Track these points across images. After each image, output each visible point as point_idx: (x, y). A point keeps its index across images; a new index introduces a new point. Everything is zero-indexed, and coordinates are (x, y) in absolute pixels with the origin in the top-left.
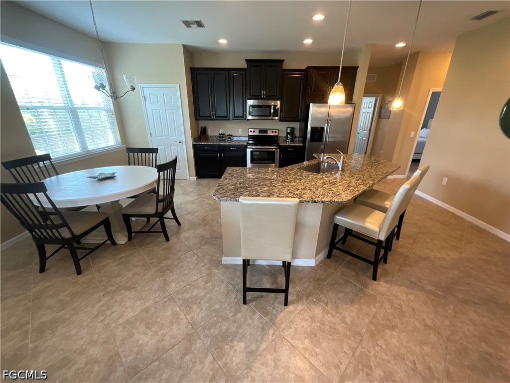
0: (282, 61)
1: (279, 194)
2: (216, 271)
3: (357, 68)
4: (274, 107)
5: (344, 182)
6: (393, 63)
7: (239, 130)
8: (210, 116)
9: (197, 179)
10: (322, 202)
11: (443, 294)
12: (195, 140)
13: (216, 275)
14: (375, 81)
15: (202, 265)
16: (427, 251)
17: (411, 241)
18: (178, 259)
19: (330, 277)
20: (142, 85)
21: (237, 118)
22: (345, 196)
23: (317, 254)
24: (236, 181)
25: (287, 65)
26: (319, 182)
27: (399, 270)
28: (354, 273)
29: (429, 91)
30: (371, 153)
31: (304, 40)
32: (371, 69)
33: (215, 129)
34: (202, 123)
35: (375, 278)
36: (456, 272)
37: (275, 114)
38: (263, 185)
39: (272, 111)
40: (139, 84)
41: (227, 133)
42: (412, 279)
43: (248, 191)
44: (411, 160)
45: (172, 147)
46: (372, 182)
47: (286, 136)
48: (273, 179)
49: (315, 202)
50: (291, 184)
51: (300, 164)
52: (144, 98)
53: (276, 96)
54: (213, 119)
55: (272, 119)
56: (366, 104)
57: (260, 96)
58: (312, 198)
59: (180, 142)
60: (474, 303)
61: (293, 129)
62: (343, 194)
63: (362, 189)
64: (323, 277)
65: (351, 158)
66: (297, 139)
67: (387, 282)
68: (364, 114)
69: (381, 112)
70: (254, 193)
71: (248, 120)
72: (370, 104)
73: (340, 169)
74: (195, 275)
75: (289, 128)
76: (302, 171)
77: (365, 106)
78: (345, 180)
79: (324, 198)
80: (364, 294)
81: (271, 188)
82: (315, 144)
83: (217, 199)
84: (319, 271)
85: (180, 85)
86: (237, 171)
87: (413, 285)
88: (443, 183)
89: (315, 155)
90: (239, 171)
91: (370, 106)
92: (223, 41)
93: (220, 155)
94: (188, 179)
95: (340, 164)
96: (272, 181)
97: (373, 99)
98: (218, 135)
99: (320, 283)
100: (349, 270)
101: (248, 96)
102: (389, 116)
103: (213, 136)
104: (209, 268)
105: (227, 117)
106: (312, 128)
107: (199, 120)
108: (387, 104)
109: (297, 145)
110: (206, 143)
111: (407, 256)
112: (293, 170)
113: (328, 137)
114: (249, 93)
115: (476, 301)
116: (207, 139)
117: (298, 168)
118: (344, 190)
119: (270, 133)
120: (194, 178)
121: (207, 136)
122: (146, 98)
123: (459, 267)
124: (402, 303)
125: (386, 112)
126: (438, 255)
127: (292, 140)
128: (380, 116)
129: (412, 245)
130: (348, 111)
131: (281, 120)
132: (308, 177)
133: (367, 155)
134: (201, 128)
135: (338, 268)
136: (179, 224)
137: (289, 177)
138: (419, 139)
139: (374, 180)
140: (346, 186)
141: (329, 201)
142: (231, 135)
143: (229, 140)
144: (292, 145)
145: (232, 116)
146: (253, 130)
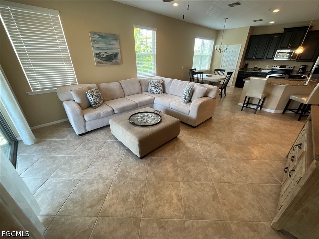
4: (294, 53)
7: (267, 66)
8: (252, 58)
9: (235, 87)
12: (240, 69)
21: (267, 59)
33: (253, 65)
39: (292, 55)
41: (259, 67)
47: (299, 70)
54: (254, 60)
57: (287, 47)
59: (233, 70)
61: (305, 66)
71: (274, 60)
75: (302, 65)
85: (242, 45)
94: (231, 86)
103: (250, 68)
105: (261, 59)
107: (246, 60)
110: (245, 71)
114: (280, 46)
119: (287, 68)
120: (234, 87)
121: (247, 68)
127: (302, 73)
131: (297, 61)
134: (246, 64)
142: (261, 68)
143: (258, 71)
145: (265, 58)
146: (275, 66)
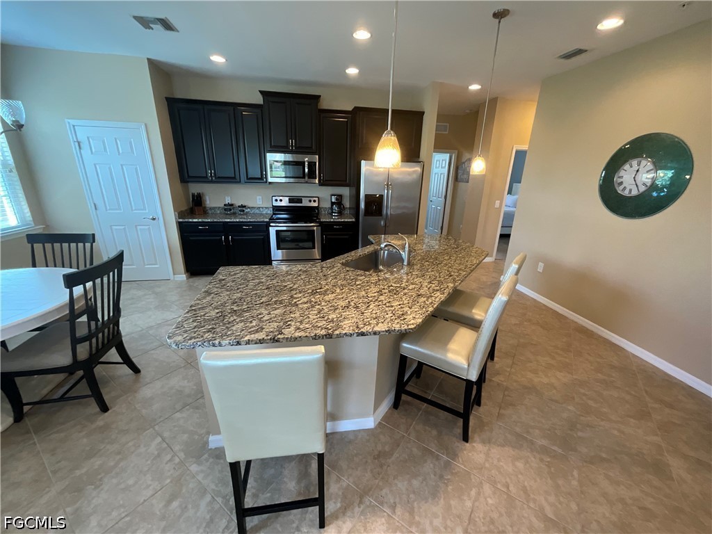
0: (318, 97)
1: (301, 322)
2: (194, 468)
3: (423, 113)
4: (309, 165)
5: (410, 287)
6: (468, 111)
7: (258, 197)
8: (206, 177)
9: (188, 277)
10: (375, 333)
11: (560, 451)
12: (181, 214)
13: (194, 477)
14: (447, 133)
15: (169, 457)
16: (530, 375)
17: (509, 361)
18: (119, 453)
19: (398, 446)
20: (73, 122)
21: (251, 180)
22: (411, 316)
23: (377, 405)
24: (227, 298)
25: (325, 104)
26: (373, 291)
27: (500, 416)
28: (434, 433)
29: (513, 149)
30: (449, 233)
31: (347, 67)
32: (441, 117)
33: (217, 198)
34: (195, 188)
35: (466, 438)
36: (570, 408)
37: (312, 175)
38: (276, 302)
39: (306, 170)
40: (66, 120)
41: (238, 203)
42: (518, 430)
43: (241, 321)
44: (498, 236)
45: (139, 227)
46: (452, 285)
47: (330, 206)
48: (296, 289)
49: (363, 334)
50: (327, 298)
51: (346, 255)
52: (77, 144)
53: (312, 147)
54: (212, 182)
55: (307, 182)
56: (438, 162)
57: (287, 147)
58: (357, 327)
59: (154, 219)
60: (602, 460)
61: (340, 197)
62: (409, 313)
63: (437, 299)
64: (387, 448)
65: (421, 242)
66: (347, 212)
67: (483, 442)
68: (436, 176)
69: (459, 173)
70: (254, 324)
71: (270, 183)
72: (444, 162)
73: (405, 263)
74: (148, 486)
75: (334, 195)
76: (348, 269)
77: (438, 166)
78: (412, 284)
79: (377, 324)
80: (452, 473)
81: (288, 308)
82: (371, 219)
83: (174, 346)
84: (382, 437)
85: (146, 125)
86: (235, 274)
87: (520, 440)
88: (538, 270)
89: (371, 238)
90: (238, 276)
91: (443, 166)
92: (218, 59)
93: (227, 238)
94: (172, 278)
95: (405, 255)
96: (294, 292)
97: (447, 156)
98: (222, 205)
99: (383, 462)
100: (427, 428)
101: (268, 146)
102: (468, 179)
103: (214, 208)
104: (182, 463)
105: (234, 178)
106: (367, 196)
107: (188, 182)
108: (464, 163)
109: (346, 220)
110: (200, 220)
111: (507, 389)
112: (334, 267)
113: (390, 208)
114: (268, 142)
115: (604, 455)
116: (205, 212)
117: (342, 264)
118: (410, 305)
119: (305, 203)
120: (183, 277)
121: (205, 207)
122: (81, 144)
123: (573, 398)
124: (508, 480)
125: (463, 174)
126: (545, 380)
127: (340, 213)
128: (456, 179)
129: (511, 368)
130: (414, 171)
131: (321, 184)
132: (356, 280)
133: (443, 236)
134: (193, 195)
135: (410, 426)
136: (136, 370)
137: (323, 283)
138: (504, 209)
139: (454, 281)
140: (414, 295)
141: (386, 331)
142: (245, 207)
143: (241, 214)
144: (340, 220)
145: (243, 177)
146: (279, 198)
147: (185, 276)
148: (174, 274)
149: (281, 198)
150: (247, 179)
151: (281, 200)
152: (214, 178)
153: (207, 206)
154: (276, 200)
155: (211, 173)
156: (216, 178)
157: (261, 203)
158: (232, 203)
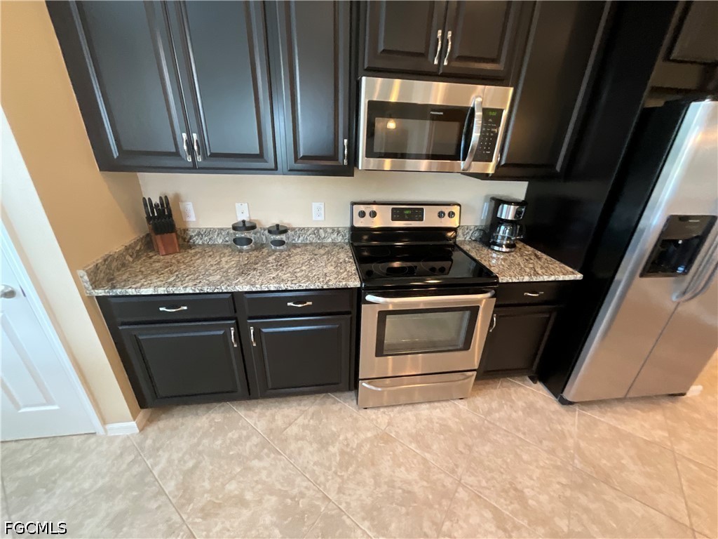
8: (177, 154)
21: (307, 161)
34: (151, 186)
41: (268, 219)
57: (424, 56)
59: (10, 294)
94: (99, 431)
98: (228, 228)
103: (209, 232)
105: (260, 156)
145: (284, 153)
146: (368, 209)
147: (134, 424)
148: (104, 422)
149: (374, 208)
150: (296, 159)
151: (373, 214)
152: (199, 159)
153: (191, 226)
154: (362, 214)
155: (190, 143)
156: (204, 157)
157: (322, 218)
158: (254, 218)
